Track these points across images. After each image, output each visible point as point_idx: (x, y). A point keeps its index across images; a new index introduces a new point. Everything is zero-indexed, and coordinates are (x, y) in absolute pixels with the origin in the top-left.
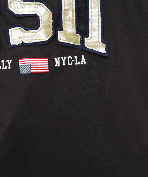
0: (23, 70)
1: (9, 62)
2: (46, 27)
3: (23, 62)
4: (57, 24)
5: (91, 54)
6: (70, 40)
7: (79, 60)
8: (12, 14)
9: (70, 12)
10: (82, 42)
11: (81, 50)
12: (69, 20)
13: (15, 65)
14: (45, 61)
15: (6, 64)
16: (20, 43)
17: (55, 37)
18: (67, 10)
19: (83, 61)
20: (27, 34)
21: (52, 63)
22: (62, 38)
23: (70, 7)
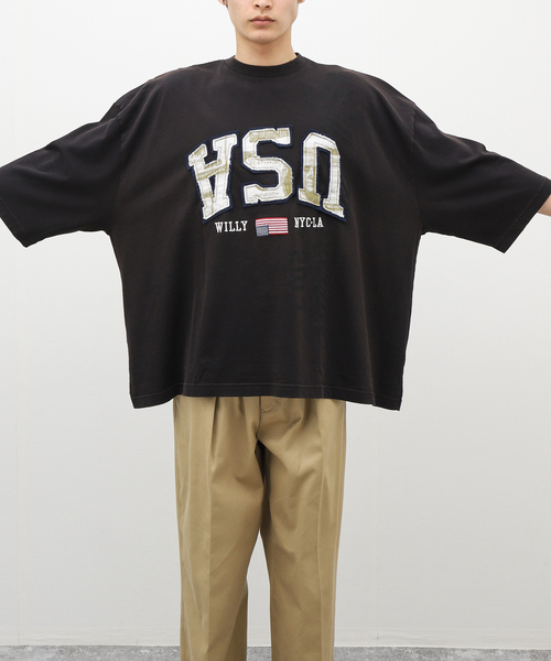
0: (260, 232)
1: (244, 223)
2: (285, 184)
3: (259, 222)
4: (298, 181)
5: (328, 217)
6: (310, 199)
7: (317, 223)
8: (248, 170)
9: (312, 169)
10: (321, 202)
11: (319, 212)
12: (309, 177)
13: (251, 226)
14: (284, 221)
15: (240, 226)
16: (256, 202)
17: (295, 195)
18: (309, 167)
19: (320, 224)
20: (264, 192)
21: (291, 224)
22: (302, 197)
23: (312, 163)
